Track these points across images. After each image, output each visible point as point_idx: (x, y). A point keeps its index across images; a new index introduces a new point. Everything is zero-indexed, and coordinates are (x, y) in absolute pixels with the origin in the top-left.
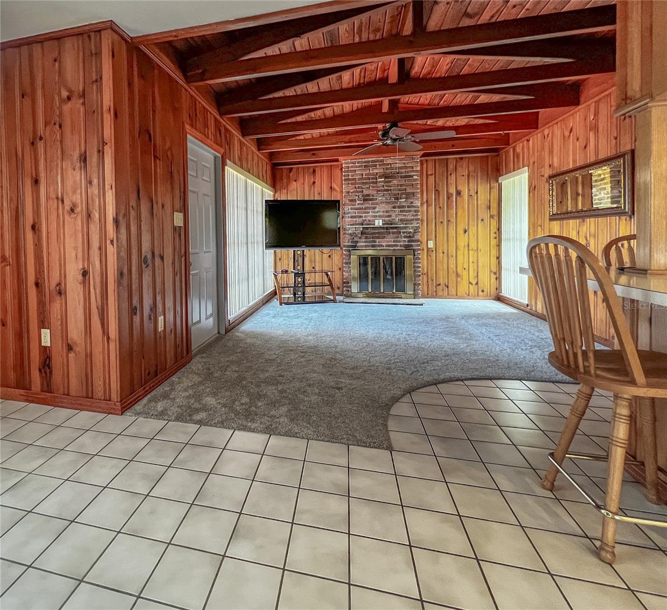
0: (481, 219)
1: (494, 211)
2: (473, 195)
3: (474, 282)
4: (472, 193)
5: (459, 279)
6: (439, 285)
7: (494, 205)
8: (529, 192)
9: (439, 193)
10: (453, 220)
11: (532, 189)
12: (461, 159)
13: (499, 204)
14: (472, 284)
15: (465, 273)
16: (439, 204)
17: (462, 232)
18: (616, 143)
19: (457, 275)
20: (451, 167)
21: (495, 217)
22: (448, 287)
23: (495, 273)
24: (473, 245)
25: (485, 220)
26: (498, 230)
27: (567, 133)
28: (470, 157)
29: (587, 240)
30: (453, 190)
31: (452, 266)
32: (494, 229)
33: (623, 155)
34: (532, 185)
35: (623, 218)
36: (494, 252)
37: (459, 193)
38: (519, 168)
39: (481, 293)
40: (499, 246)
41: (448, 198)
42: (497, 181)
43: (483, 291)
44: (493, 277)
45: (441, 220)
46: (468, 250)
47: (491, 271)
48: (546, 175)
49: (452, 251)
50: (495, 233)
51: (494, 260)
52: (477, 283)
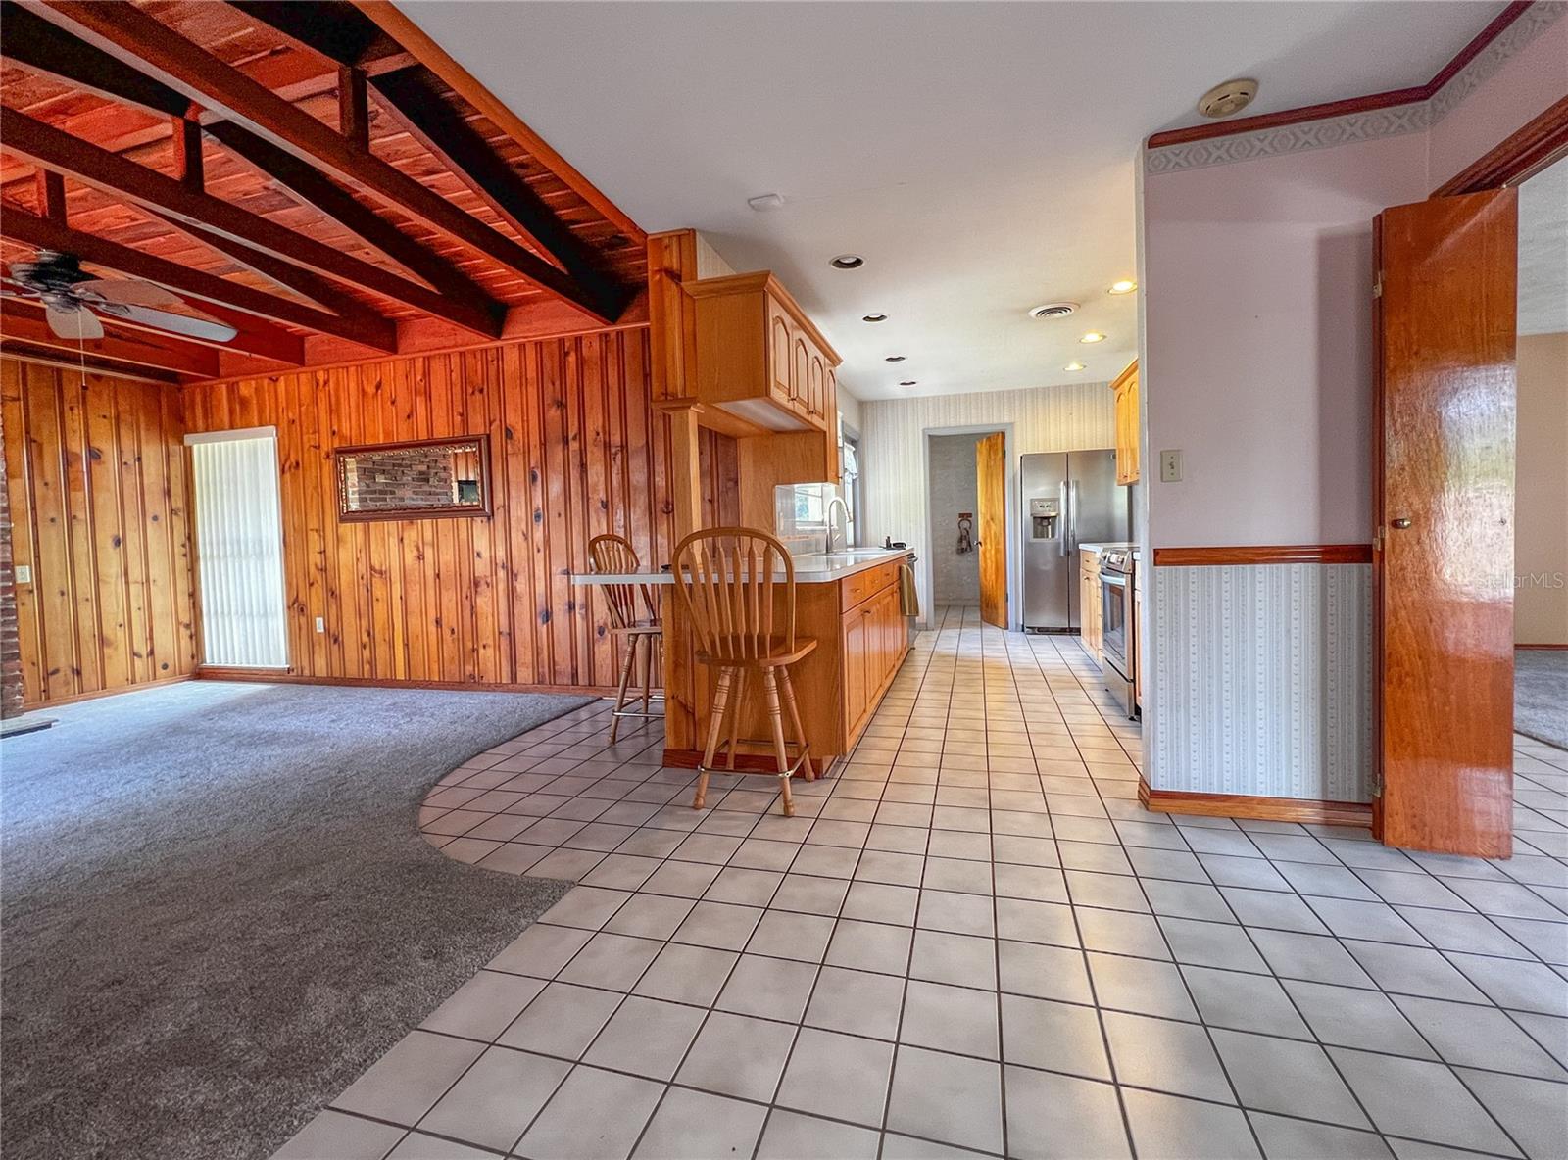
0: (152, 516)
1: (178, 502)
2: (131, 462)
3: (144, 651)
4: (129, 457)
5: (107, 650)
6: (56, 671)
7: (177, 489)
8: (283, 472)
9: (40, 446)
10: (82, 514)
11: (289, 466)
12: (98, 378)
13: (187, 487)
14: (140, 657)
15: (121, 635)
16: (43, 476)
17: (110, 543)
18: (463, 421)
19: (103, 641)
20: (71, 391)
21: (181, 514)
22: (79, 673)
23: (188, 626)
24: (136, 573)
25: (162, 518)
26: (189, 538)
27: (371, 390)
28: (121, 380)
29: (418, 549)
30: (77, 446)
31: (87, 623)
32: (180, 536)
33: (477, 440)
34: (287, 459)
35: (479, 520)
36: (183, 585)
37: (95, 455)
38: (248, 426)
39: (160, 672)
40: (193, 570)
41: (67, 464)
42: (181, 442)
43: (165, 667)
44: (185, 633)
45: (52, 515)
46: (127, 583)
47: (179, 623)
48: (325, 448)
49: (85, 587)
50: (184, 546)
51: (184, 601)
52: (152, 653)
